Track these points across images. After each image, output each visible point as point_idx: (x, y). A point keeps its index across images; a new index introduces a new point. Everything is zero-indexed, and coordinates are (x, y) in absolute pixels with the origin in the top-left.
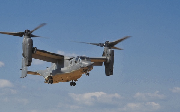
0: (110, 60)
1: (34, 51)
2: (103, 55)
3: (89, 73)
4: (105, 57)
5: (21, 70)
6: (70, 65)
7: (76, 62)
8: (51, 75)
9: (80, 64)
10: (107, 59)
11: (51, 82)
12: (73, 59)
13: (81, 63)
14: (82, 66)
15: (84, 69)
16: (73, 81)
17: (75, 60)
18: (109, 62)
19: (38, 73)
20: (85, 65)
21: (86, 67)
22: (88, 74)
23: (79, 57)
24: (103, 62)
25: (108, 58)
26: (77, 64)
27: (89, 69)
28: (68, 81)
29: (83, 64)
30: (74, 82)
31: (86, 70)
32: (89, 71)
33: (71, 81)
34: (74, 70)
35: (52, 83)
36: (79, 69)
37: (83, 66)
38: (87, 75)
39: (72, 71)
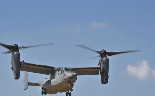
0: (104, 69)
1: (21, 64)
2: (99, 64)
5: (24, 81)
6: (58, 76)
7: (61, 74)
9: (64, 76)
11: (45, 93)
12: (60, 71)
15: (67, 81)
16: (68, 91)
19: (39, 84)
21: (68, 78)
22: (72, 85)
23: (64, 69)
24: (100, 71)
28: (63, 91)
31: (70, 81)
34: (60, 82)
36: (63, 80)
37: (66, 77)
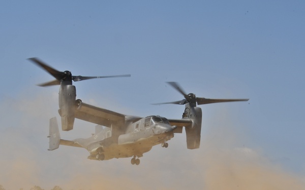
0: (195, 124)
1: (78, 106)
2: (184, 115)
3: (167, 144)
4: (188, 119)
6: (136, 130)
7: (146, 126)
8: (102, 146)
9: (153, 129)
10: (190, 122)
11: (102, 157)
12: (140, 121)
13: (155, 127)
14: (156, 132)
15: (159, 137)
16: (135, 157)
17: (144, 122)
18: (194, 127)
19: (76, 144)
20: (162, 130)
21: (163, 134)
22: (166, 146)
23: (152, 118)
24: (184, 128)
25: (193, 121)
26: (148, 128)
27: (167, 137)
28: (127, 156)
29: (159, 128)
30: (137, 158)
31: (163, 138)
32: (167, 140)
33: (133, 157)
34: (141, 139)
35: (103, 159)
36: (151, 136)
37: (159, 132)
38: (163, 147)
39: (139, 140)
